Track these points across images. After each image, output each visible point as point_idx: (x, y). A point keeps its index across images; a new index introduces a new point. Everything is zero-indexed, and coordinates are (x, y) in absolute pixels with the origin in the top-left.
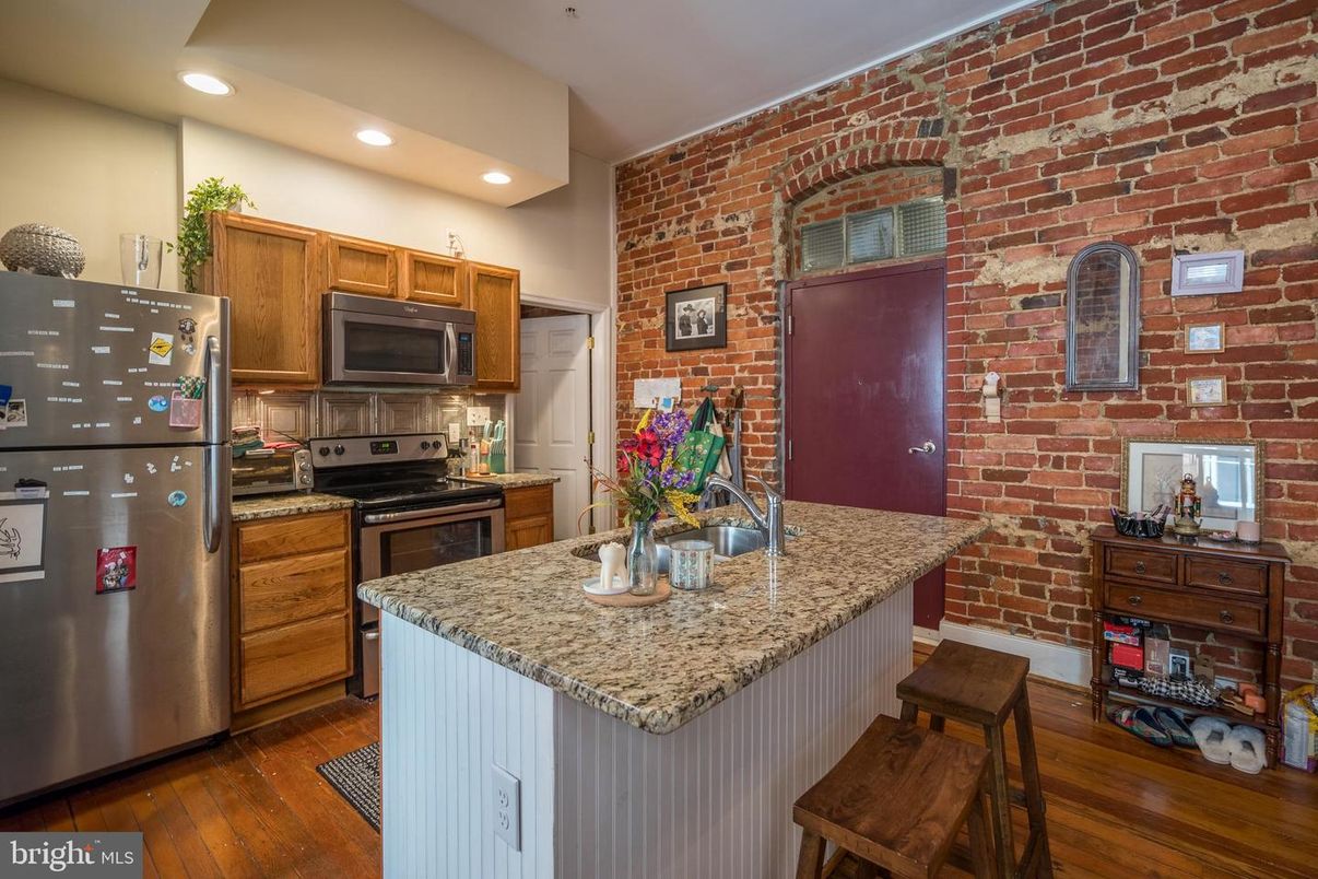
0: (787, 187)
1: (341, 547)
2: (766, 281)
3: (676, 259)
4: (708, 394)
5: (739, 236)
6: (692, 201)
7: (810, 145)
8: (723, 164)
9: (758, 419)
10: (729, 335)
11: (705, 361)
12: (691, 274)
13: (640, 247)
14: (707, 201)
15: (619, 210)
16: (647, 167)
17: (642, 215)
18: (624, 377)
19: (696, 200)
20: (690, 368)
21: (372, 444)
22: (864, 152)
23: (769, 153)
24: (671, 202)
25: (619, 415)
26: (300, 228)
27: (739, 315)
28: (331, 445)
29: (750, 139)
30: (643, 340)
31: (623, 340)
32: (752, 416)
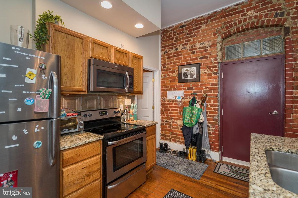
0: (223, 34)
1: (99, 154)
2: (215, 62)
3: (182, 56)
4: (194, 95)
5: (205, 49)
6: (188, 39)
7: (232, 21)
8: (199, 28)
9: (212, 103)
10: (201, 78)
11: (192, 86)
12: (187, 60)
13: (169, 53)
14: (193, 39)
15: (162, 42)
16: (172, 30)
17: (170, 44)
18: (164, 90)
19: (189, 39)
20: (187, 88)
21: (100, 112)
22: (253, 23)
23: (216, 24)
24: (180, 39)
25: (161, 101)
26: (81, 34)
27: (205, 72)
28: (87, 113)
29: (209, 20)
30: (170, 80)
31: (163, 79)
32: (210, 102)
